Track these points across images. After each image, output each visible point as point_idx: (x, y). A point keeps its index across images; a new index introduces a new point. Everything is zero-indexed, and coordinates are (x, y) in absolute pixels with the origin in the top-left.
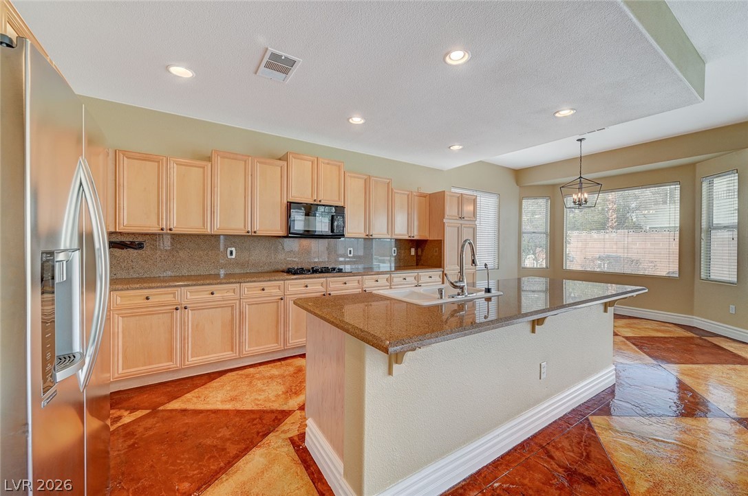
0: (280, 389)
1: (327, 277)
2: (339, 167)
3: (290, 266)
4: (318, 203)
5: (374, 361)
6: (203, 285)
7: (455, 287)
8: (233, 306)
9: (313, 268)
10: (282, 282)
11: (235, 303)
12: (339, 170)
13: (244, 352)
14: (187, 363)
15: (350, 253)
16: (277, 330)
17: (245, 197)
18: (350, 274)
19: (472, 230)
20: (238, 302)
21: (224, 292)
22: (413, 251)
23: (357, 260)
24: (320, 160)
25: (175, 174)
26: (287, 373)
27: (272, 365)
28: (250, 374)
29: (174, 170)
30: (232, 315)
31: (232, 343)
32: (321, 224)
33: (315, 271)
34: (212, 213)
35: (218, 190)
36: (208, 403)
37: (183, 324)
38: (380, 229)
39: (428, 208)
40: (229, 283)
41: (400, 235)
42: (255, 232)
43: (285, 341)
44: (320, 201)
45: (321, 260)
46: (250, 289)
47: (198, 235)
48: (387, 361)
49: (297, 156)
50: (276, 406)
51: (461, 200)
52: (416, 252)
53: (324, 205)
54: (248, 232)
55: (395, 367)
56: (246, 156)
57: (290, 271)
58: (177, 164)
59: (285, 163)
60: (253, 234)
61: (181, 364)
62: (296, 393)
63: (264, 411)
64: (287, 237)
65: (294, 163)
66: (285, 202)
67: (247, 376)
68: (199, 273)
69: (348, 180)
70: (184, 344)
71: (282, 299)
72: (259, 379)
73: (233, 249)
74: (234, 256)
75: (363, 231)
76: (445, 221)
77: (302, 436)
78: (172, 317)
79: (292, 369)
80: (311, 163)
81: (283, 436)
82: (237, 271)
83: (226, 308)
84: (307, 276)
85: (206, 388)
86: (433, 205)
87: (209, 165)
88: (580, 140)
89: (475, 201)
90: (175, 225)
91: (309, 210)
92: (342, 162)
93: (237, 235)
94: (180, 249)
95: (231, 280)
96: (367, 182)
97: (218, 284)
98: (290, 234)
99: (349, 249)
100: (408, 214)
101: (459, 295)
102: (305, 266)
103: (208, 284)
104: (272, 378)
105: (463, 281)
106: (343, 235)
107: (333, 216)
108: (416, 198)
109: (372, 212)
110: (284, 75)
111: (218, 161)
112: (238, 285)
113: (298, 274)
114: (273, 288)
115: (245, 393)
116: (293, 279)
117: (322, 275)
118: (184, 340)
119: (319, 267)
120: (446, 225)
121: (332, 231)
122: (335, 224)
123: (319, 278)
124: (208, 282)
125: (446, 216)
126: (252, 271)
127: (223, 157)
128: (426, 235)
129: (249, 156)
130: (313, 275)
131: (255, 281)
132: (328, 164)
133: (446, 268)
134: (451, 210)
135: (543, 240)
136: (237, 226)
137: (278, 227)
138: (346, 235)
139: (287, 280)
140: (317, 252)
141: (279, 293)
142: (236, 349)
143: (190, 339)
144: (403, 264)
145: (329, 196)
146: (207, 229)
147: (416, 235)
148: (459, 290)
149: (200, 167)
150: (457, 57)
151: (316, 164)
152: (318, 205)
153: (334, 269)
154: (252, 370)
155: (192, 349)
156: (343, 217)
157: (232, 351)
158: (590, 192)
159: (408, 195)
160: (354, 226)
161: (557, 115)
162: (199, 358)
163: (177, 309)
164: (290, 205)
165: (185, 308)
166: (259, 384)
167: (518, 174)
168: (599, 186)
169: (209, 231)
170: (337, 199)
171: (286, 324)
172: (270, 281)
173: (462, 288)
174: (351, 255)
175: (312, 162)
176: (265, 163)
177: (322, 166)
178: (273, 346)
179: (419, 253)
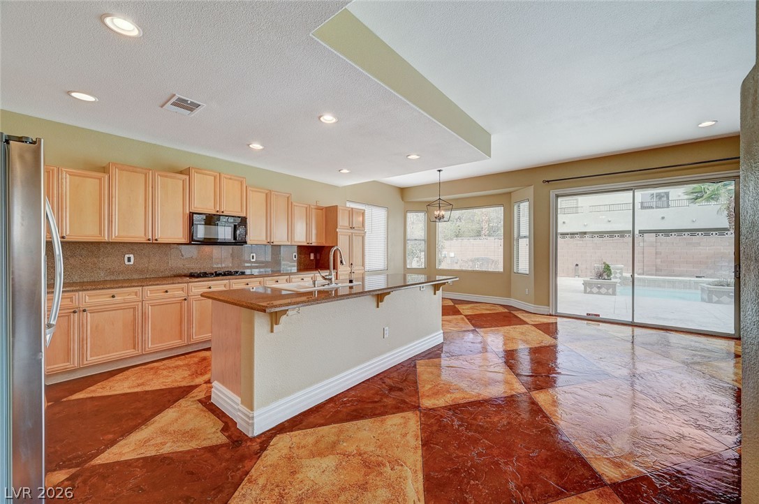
0: (186, 373)
1: (229, 279)
2: (241, 182)
3: (192, 271)
4: (221, 214)
5: (260, 323)
6: (103, 289)
7: (326, 279)
8: (134, 308)
9: (216, 272)
10: (186, 284)
11: (138, 305)
12: (242, 185)
13: (147, 349)
14: (85, 362)
15: (253, 258)
16: (181, 328)
17: (145, 208)
18: (252, 276)
19: (361, 238)
20: (140, 303)
21: (126, 295)
22: (312, 256)
23: (261, 264)
24: (223, 175)
25: (68, 184)
26: (192, 362)
27: (176, 358)
28: (154, 367)
29: (67, 181)
30: (134, 315)
31: (134, 341)
32: (225, 233)
33: (217, 275)
34: (110, 222)
35: (116, 201)
36: (115, 390)
37: (81, 326)
38: (280, 237)
39: (324, 218)
40: (131, 287)
41: (299, 242)
42: (156, 240)
43: (189, 336)
44: (223, 212)
45: (223, 265)
46: (153, 293)
47: (92, 243)
48: (270, 323)
49: (199, 171)
50: (184, 384)
51: (351, 212)
52: (315, 257)
53: (226, 216)
54: (149, 240)
55: (275, 326)
56: (146, 169)
57: (192, 276)
58: (70, 175)
59: (187, 177)
60: (154, 242)
61: (79, 364)
62: (201, 374)
63: (172, 388)
64: (190, 244)
65: (196, 178)
66: (188, 212)
67: (152, 369)
68: (92, 279)
69: (251, 194)
70: (83, 345)
71: (185, 300)
72: (164, 369)
73: (132, 256)
74: (132, 263)
75: (264, 238)
76: (338, 230)
77: (209, 397)
78: (69, 320)
79: (196, 360)
80: (213, 178)
81: (192, 399)
82: (136, 276)
83: (128, 310)
84: (210, 278)
85: (110, 381)
86: (329, 216)
87: (107, 177)
88: (439, 171)
89: (363, 214)
90: (68, 233)
91: (211, 220)
92: (243, 178)
93: (135, 243)
94: (72, 257)
95: (133, 284)
96: (268, 196)
97: (119, 288)
98: (192, 241)
99: (252, 255)
100: (307, 224)
101: (328, 284)
102: (208, 271)
103: (109, 288)
104: (177, 367)
105: (331, 275)
106: (246, 243)
107: (235, 226)
108: (313, 210)
109: (273, 221)
110: (190, 112)
111: (116, 173)
112: (140, 288)
113: (201, 277)
114: (177, 290)
115: (152, 380)
116: (196, 282)
117: (225, 277)
118: (82, 341)
119: (221, 271)
120: (339, 233)
121: (235, 238)
122: (238, 232)
123: (222, 280)
124: (108, 286)
125: (339, 227)
126: (153, 276)
127: (121, 170)
128: (323, 243)
129: (150, 170)
130: (216, 278)
131: (158, 285)
132: (230, 179)
133: (339, 270)
134: (342, 221)
135: (423, 246)
136: (137, 234)
137: (181, 235)
138: (248, 242)
139: (190, 282)
140: (220, 258)
141: (183, 294)
142: (138, 346)
143: (89, 340)
144: (304, 267)
145: (231, 207)
146: (104, 236)
147: (314, 242)
148: (327, 282)
149: (97, 178)
150: (328, 119)
151: (218, 179)
152: (220, 215)
153: (237, 272)
154: (155, 364)
155: (91, 348)
156: (246, 227)
157: (134, 348)
158: (446, 210)
159: (307, 208)
160: (255, 234)
161: (409, 157)
162: (99, 357)
163: (75, 312)
164: (191, 215)
165: (84, 311)
166: (165, 373)
167: (403, 191)
168: (451, 206)
169: (106, 239)
170: (240, 210)
171: (190, 322)
172: (173, 283)
173: (330, 279)
174: (254, 260)
175: (215, 177)
176: (166, 177)
177: (224, 181)
178: (177, 342)
179: (318, 258)
